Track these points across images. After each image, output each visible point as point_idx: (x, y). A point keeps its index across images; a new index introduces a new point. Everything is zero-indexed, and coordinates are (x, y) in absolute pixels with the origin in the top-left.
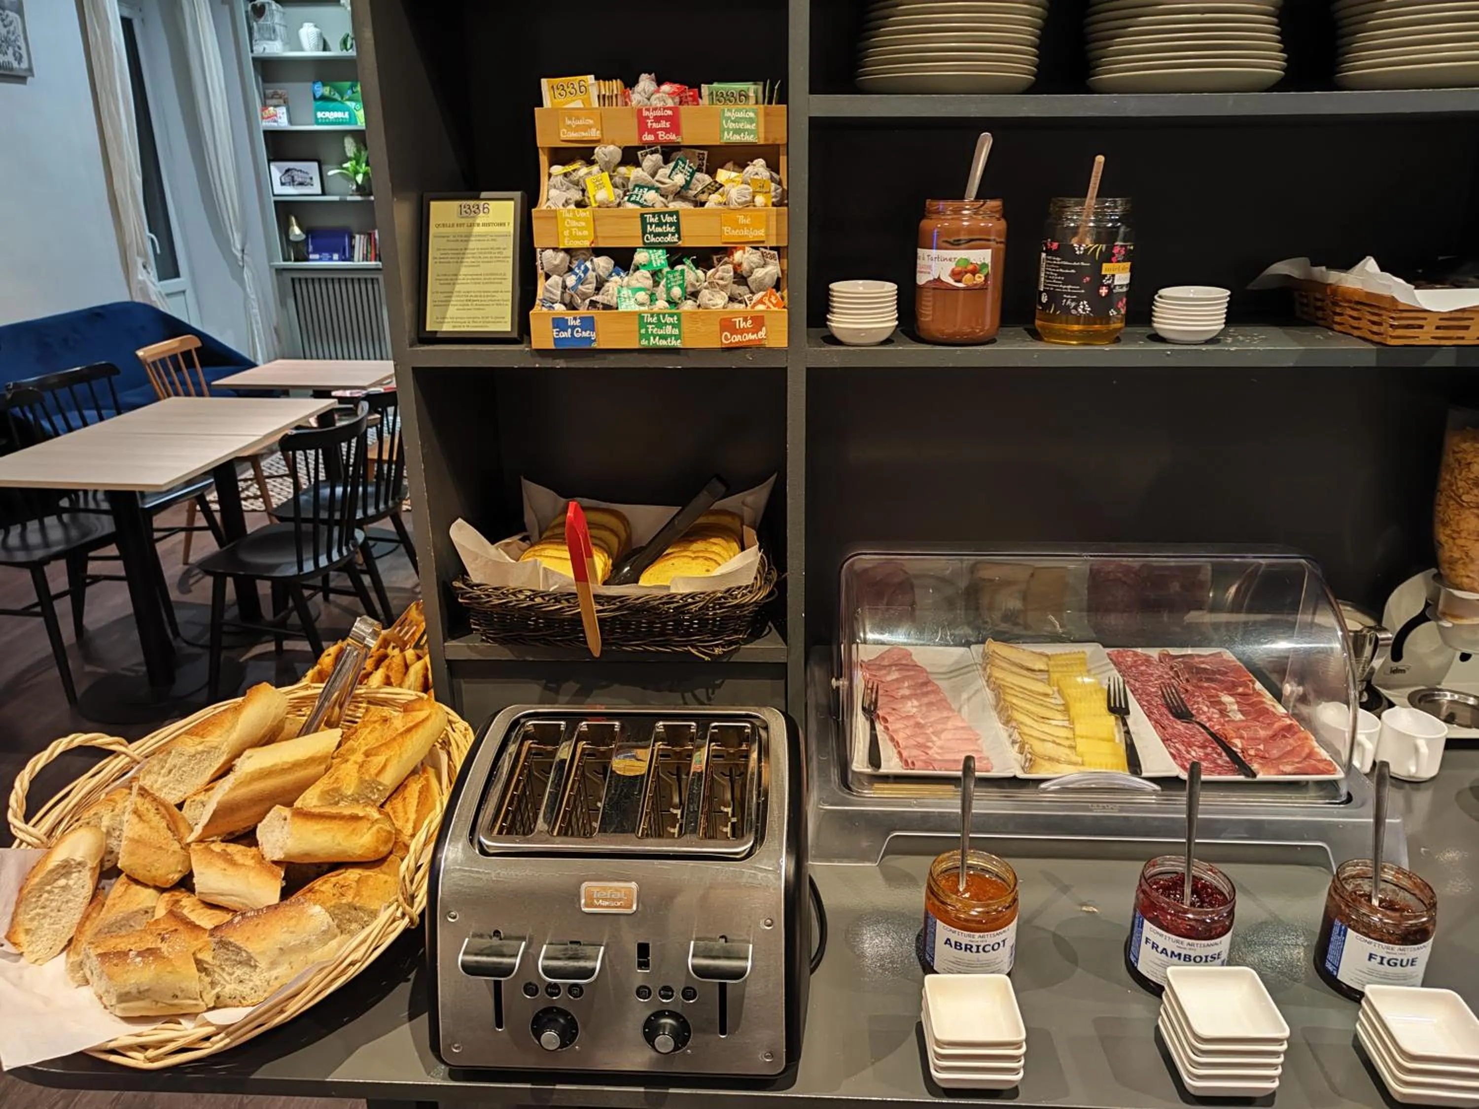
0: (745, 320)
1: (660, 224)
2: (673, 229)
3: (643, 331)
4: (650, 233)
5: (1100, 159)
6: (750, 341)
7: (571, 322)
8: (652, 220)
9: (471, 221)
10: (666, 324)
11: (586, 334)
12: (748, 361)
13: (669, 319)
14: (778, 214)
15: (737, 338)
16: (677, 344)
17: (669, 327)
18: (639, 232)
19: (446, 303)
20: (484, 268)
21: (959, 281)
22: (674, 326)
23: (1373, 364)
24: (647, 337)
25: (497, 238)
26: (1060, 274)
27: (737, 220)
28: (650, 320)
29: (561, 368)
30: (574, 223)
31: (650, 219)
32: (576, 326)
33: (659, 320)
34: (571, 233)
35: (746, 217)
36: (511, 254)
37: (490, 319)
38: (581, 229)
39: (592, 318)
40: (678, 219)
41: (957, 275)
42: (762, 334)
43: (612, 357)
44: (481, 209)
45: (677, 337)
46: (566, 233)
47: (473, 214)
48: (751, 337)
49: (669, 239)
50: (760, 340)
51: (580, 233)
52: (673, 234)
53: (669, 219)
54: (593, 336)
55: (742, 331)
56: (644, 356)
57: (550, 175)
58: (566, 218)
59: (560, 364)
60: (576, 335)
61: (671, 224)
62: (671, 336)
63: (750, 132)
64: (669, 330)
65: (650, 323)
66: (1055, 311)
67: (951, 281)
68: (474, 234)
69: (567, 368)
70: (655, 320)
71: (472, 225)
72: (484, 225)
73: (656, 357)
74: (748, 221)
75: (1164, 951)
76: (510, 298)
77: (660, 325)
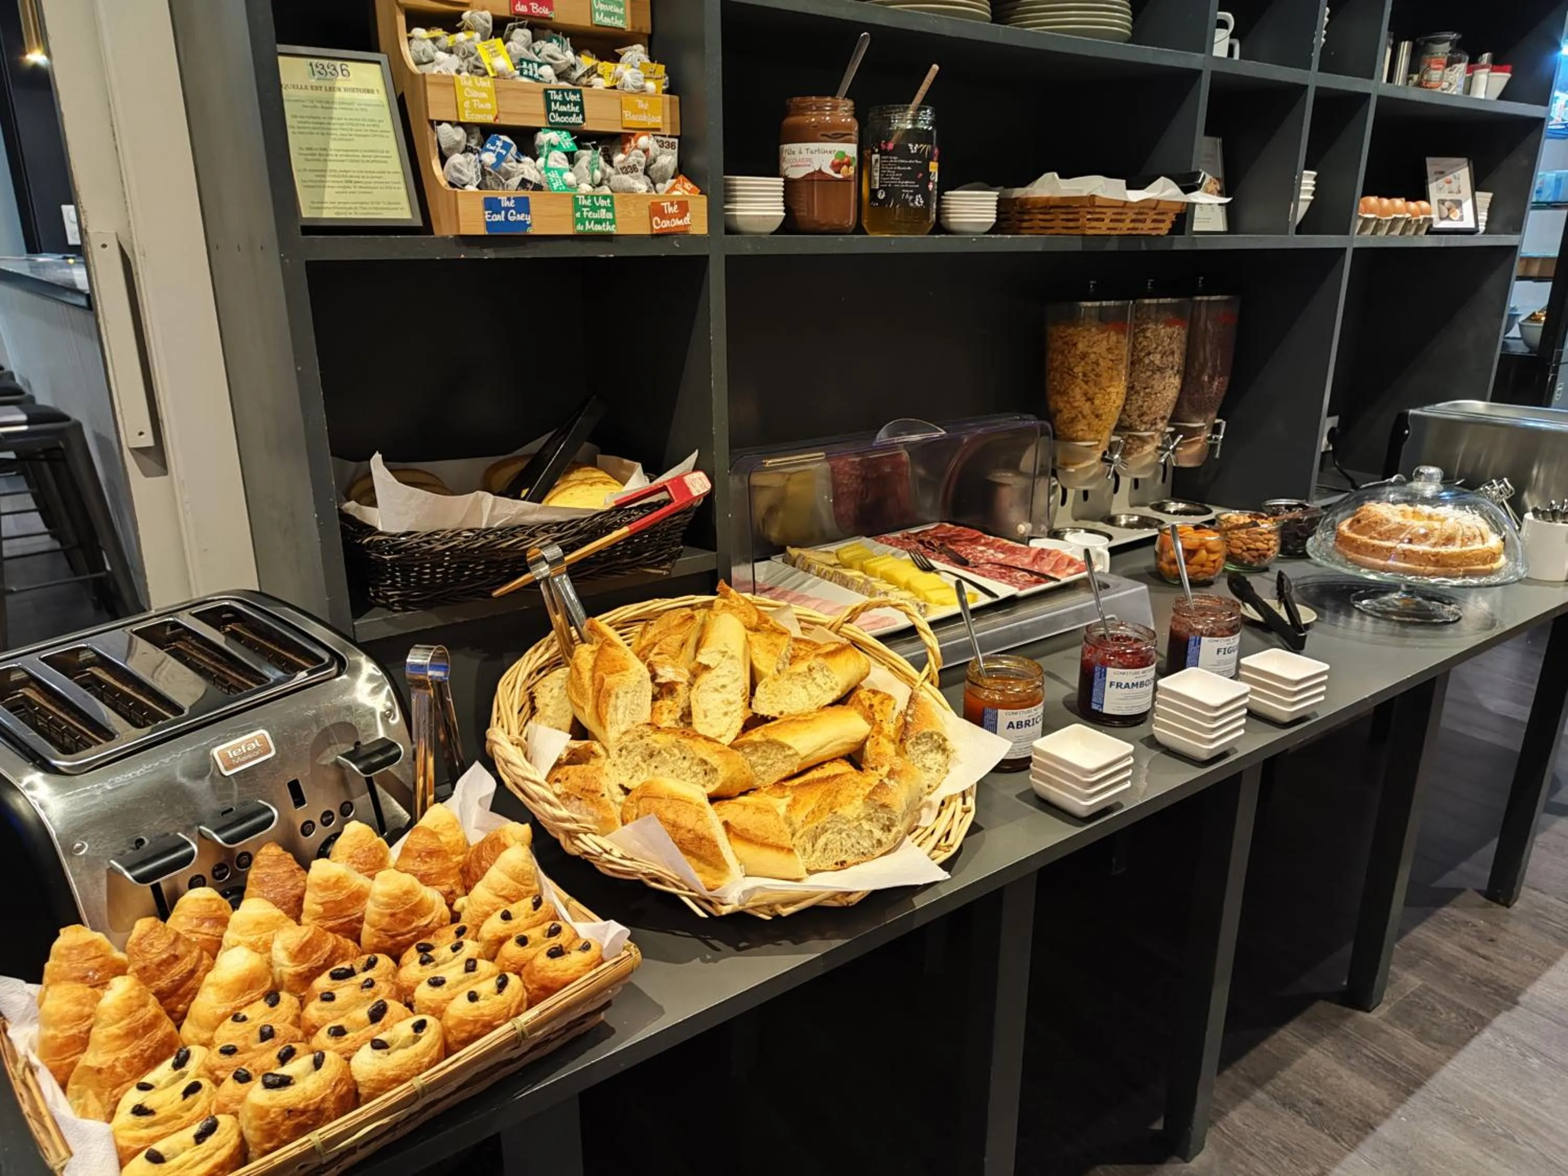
0: (672, 205)
1: (564, 102)
2: (577, 109)
3: (578, 215)
4: (555, 111)
5: (935, 67)
6: (677, 226)
7: (505, 204)
8: (556, 97)
9: (327, 84)
10: (600, 207)
11: (520, 217)
12: (676, 248)
13: (602, 202)
14: (671, 102)
15: (666, 224)
16: (611, 229)
17: (603, 211)
18: (542, 109)
19: (320, 184)
20: (359, 143)
21: (838, 172)
22: (608, 209)
23: (1080, 249)
24: (582, 221)
25: (369, 108)
26: (898, 171)
27: (637, 104)
28: (584, 202)
29: (489, 259)
30: (475, 94)
31: (555, 96)
32: (511, 208)
33: (593, 202)
34: (472, 104)
35: (644, 102)
36: (390, 128)
37: (381, 205)
38: (483, 101)
39: (527, 198)
40: (581, 98)
41: (837, 167)
42: (687, 220)
43: (543, 245)
44: (339, 70)
45: (612, 222)
46: (467, 104)
47: (329, 76)
48: (680, 223)
49: (574, 119)
50: (686, 226)
51: (482, 106)
52: (578, 115)
53: (572, 97)
54: (528, 219)
55: (670, 217)
56: (576, 244)
57: (410, 39)
58: (465, 87)
59: (488, 254)
60: (510, 218)
61: (575, 104)
62: (605, 220)
63: (620, 17)
64: (603, 214)
65: (585, 206)
66: (894, 205)
67: (832, 173)
68: (337, 100)
69: (497, 259)
70: (588, 202)
71: (332, 89)
72: (346, 90)
73: (589, 244)
74: (646, 106)
75: (1127, 685)
76: (402, 180)
77: (594, 208)
